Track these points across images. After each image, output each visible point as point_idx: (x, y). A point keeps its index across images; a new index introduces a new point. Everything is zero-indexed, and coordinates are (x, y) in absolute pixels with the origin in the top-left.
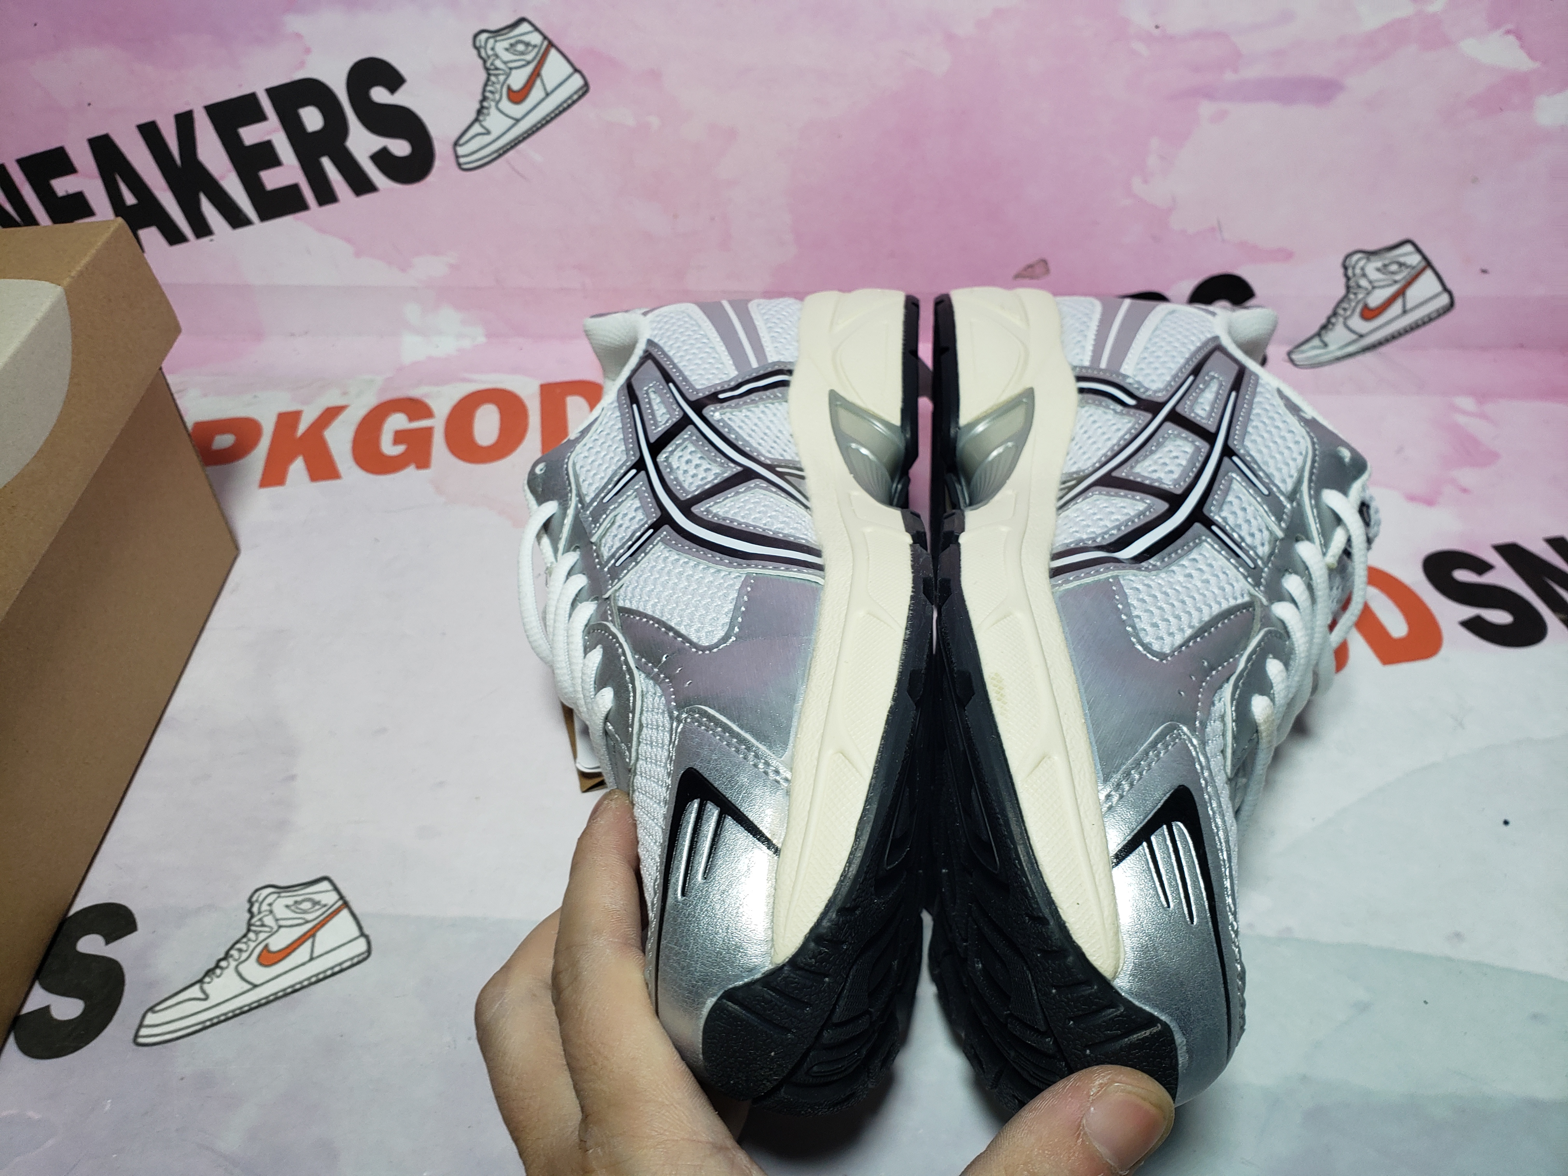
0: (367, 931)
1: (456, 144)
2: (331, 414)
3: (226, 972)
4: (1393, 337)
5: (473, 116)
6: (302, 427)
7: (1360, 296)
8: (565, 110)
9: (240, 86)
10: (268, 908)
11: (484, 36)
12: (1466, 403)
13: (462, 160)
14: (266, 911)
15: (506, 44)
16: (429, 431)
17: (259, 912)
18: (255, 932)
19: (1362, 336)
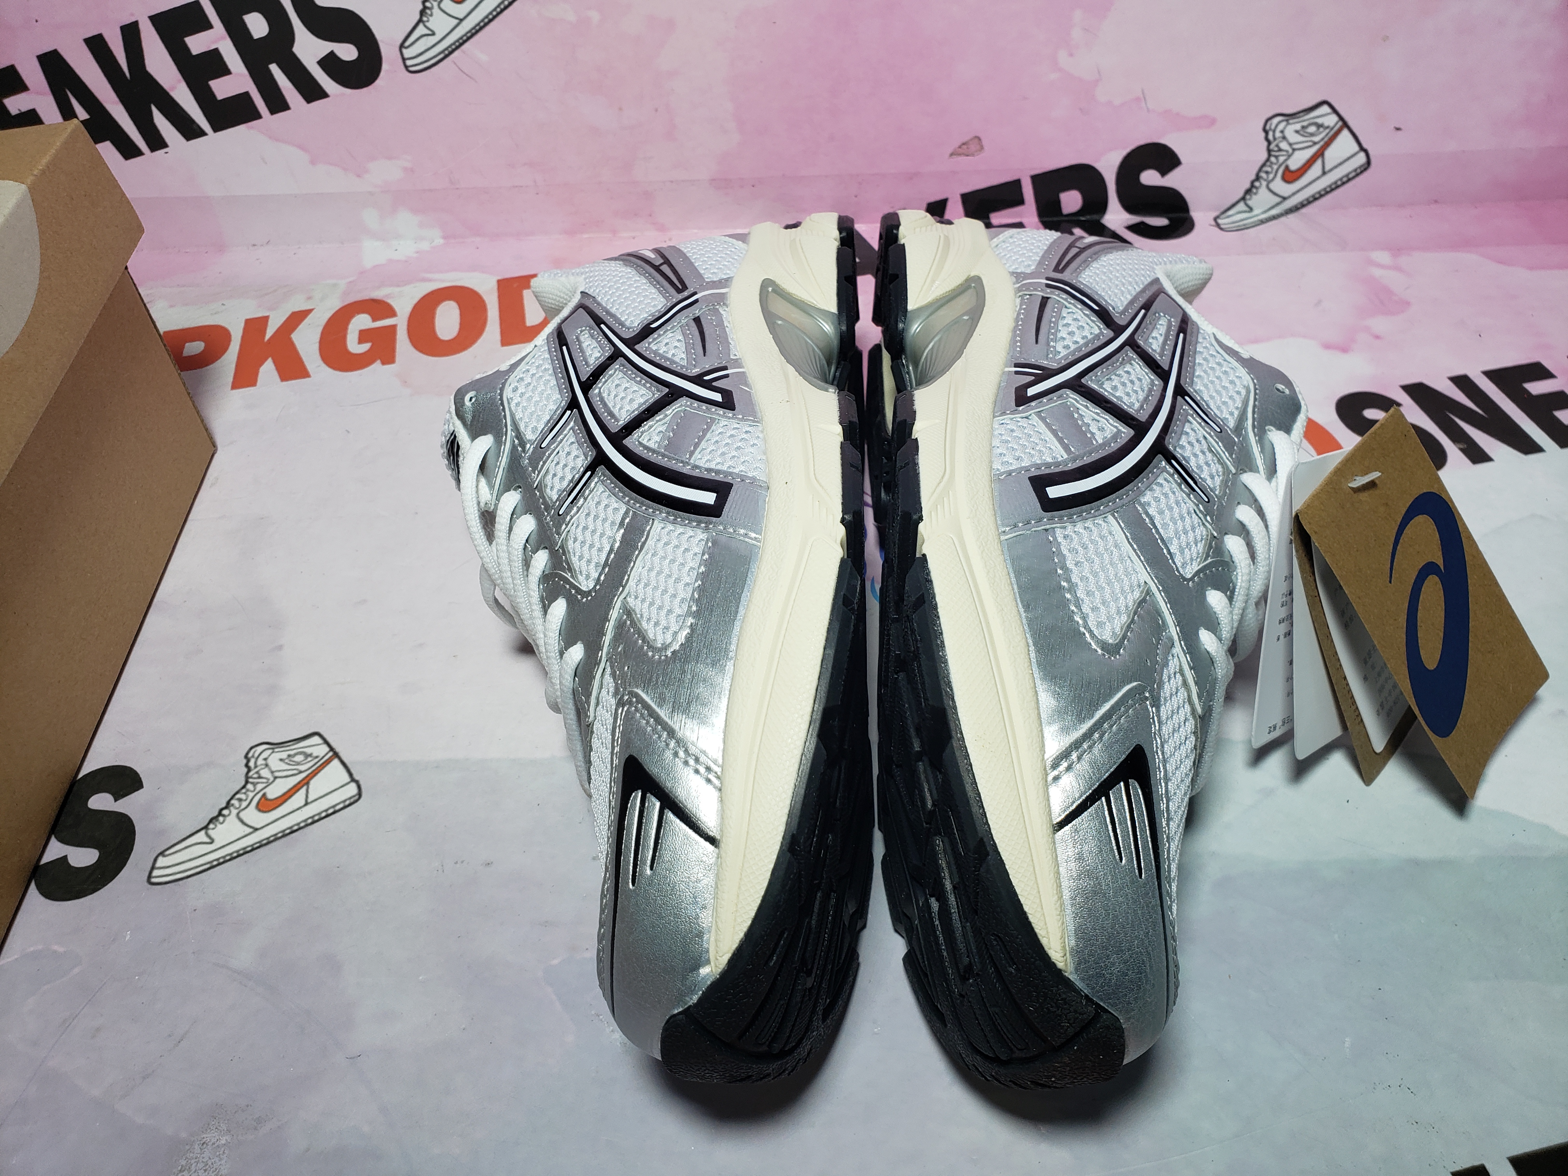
0: (356, 777)
1: (402, 46)
2: (297, 318)
3: (228, 819)
4: (1315, 198)
5: (417, 17)
6: (269, 332)
7: (1282, 159)
8: (506, 8)
10: (264, 762)
12: (1383, 257)
13: (409, 63)
16: (392, 329)
17: (256, 767)
18: (252, 783)
19: (1284, 199)
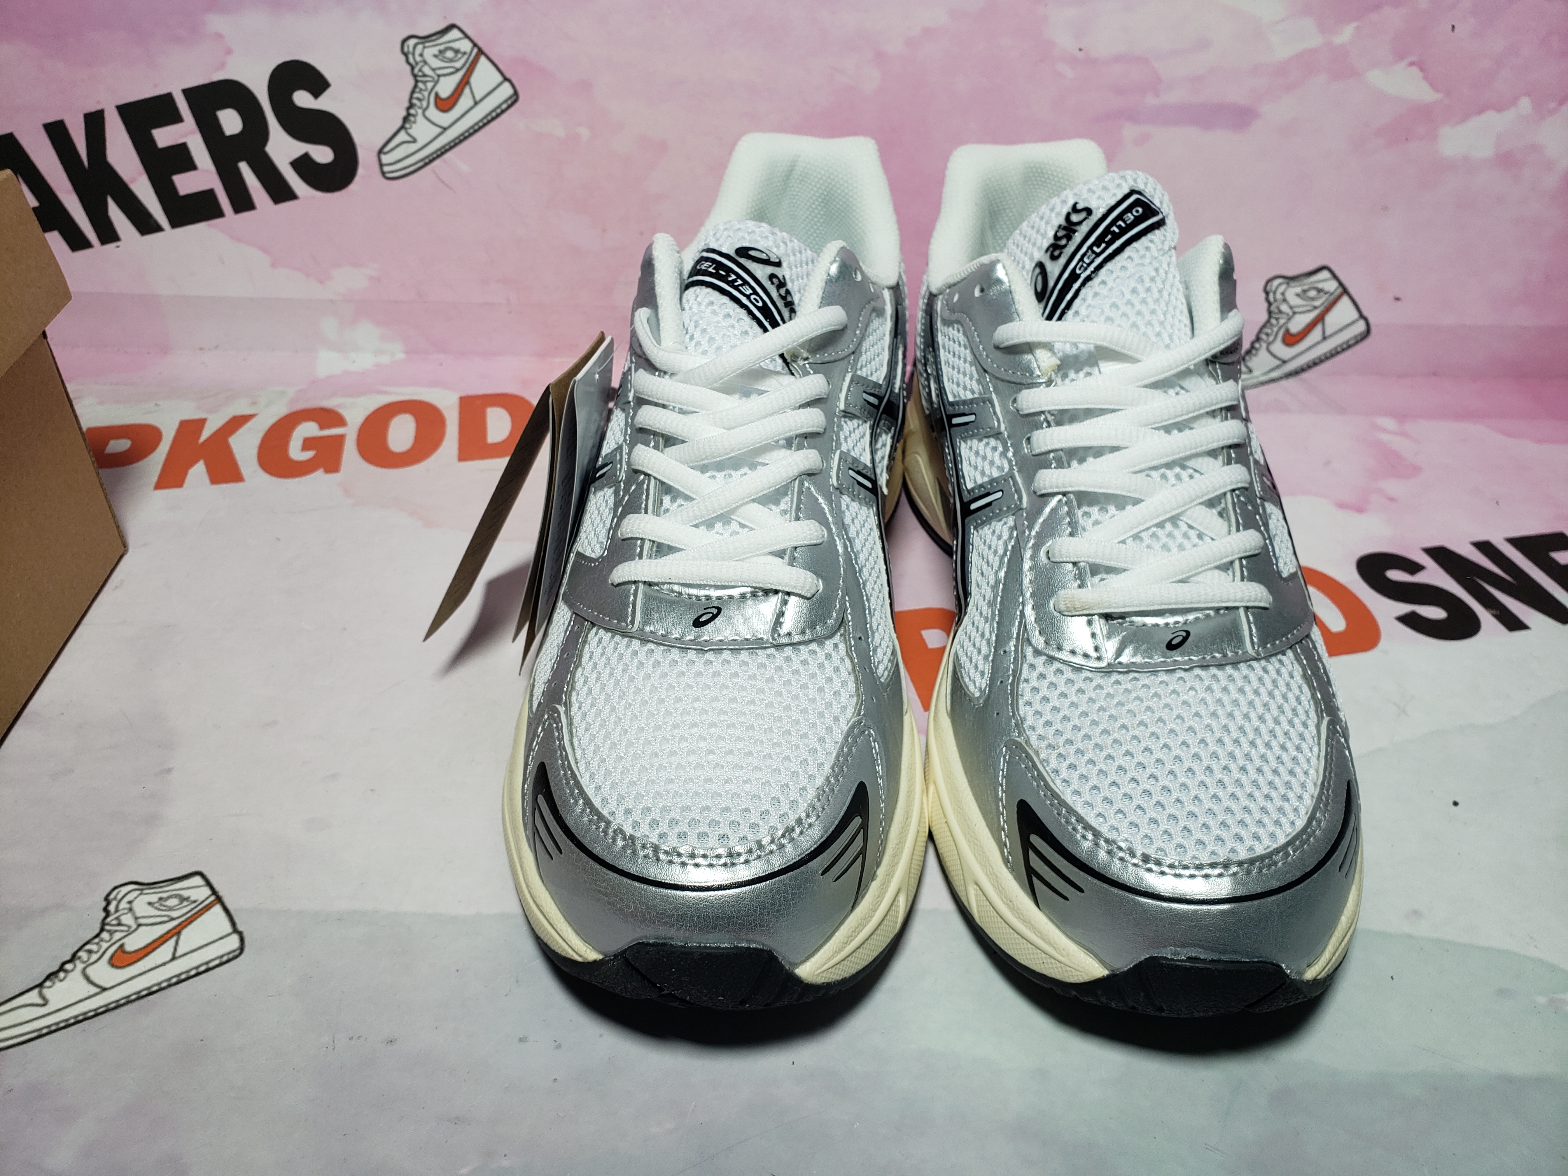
0: (240, 927)
1: (380, 152)
2: (237, 422)
3: (71, 975)
4: (1315, 363)
5: (399, 123)
6: (205, 435)
7: (1282, 321)
8: (493, 119)
9: (156, 86)
10: (128, 906)
11: (412, 42)
12: (1388, 423)
13: (386, 169)
14: (124, 909)
15: (435, 51)
16: (341, 438)
17: (117, 911)
18: (108, 931)
19: (1284, 362)
